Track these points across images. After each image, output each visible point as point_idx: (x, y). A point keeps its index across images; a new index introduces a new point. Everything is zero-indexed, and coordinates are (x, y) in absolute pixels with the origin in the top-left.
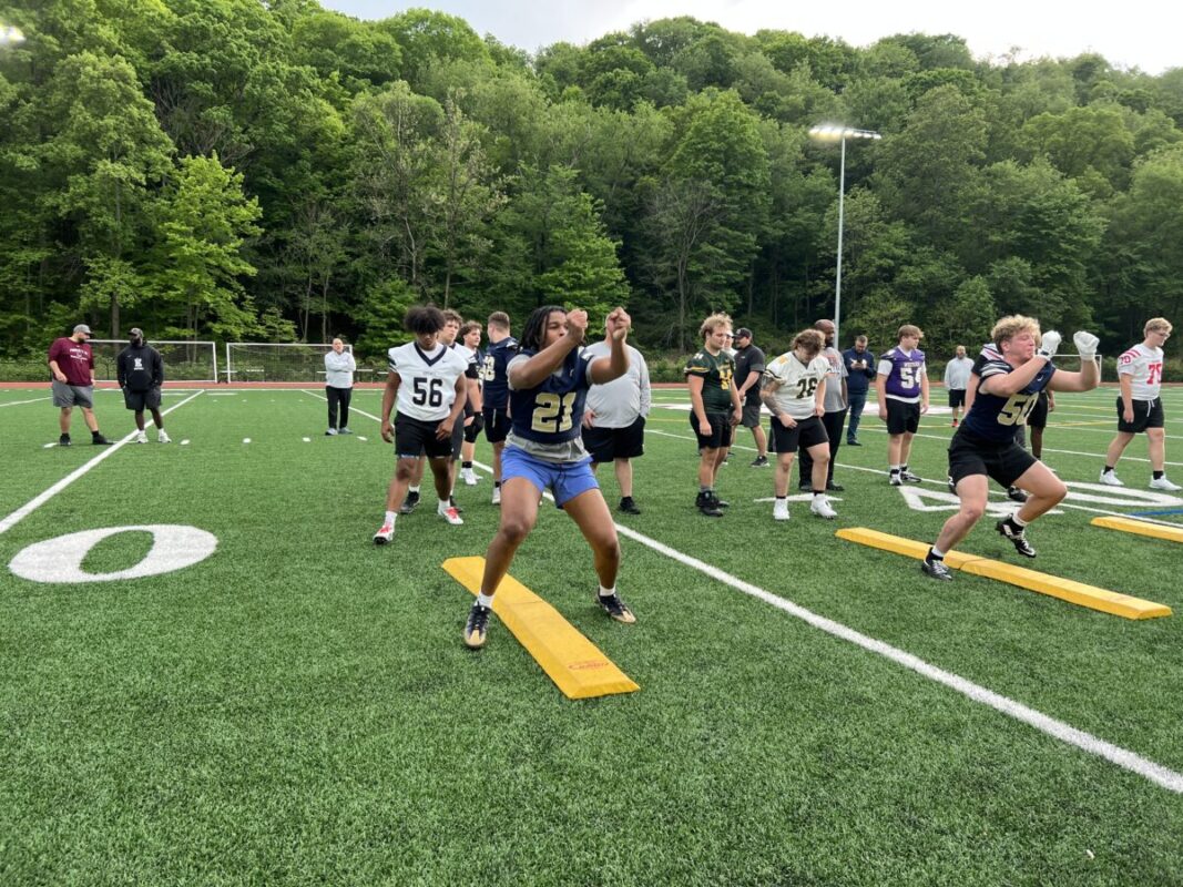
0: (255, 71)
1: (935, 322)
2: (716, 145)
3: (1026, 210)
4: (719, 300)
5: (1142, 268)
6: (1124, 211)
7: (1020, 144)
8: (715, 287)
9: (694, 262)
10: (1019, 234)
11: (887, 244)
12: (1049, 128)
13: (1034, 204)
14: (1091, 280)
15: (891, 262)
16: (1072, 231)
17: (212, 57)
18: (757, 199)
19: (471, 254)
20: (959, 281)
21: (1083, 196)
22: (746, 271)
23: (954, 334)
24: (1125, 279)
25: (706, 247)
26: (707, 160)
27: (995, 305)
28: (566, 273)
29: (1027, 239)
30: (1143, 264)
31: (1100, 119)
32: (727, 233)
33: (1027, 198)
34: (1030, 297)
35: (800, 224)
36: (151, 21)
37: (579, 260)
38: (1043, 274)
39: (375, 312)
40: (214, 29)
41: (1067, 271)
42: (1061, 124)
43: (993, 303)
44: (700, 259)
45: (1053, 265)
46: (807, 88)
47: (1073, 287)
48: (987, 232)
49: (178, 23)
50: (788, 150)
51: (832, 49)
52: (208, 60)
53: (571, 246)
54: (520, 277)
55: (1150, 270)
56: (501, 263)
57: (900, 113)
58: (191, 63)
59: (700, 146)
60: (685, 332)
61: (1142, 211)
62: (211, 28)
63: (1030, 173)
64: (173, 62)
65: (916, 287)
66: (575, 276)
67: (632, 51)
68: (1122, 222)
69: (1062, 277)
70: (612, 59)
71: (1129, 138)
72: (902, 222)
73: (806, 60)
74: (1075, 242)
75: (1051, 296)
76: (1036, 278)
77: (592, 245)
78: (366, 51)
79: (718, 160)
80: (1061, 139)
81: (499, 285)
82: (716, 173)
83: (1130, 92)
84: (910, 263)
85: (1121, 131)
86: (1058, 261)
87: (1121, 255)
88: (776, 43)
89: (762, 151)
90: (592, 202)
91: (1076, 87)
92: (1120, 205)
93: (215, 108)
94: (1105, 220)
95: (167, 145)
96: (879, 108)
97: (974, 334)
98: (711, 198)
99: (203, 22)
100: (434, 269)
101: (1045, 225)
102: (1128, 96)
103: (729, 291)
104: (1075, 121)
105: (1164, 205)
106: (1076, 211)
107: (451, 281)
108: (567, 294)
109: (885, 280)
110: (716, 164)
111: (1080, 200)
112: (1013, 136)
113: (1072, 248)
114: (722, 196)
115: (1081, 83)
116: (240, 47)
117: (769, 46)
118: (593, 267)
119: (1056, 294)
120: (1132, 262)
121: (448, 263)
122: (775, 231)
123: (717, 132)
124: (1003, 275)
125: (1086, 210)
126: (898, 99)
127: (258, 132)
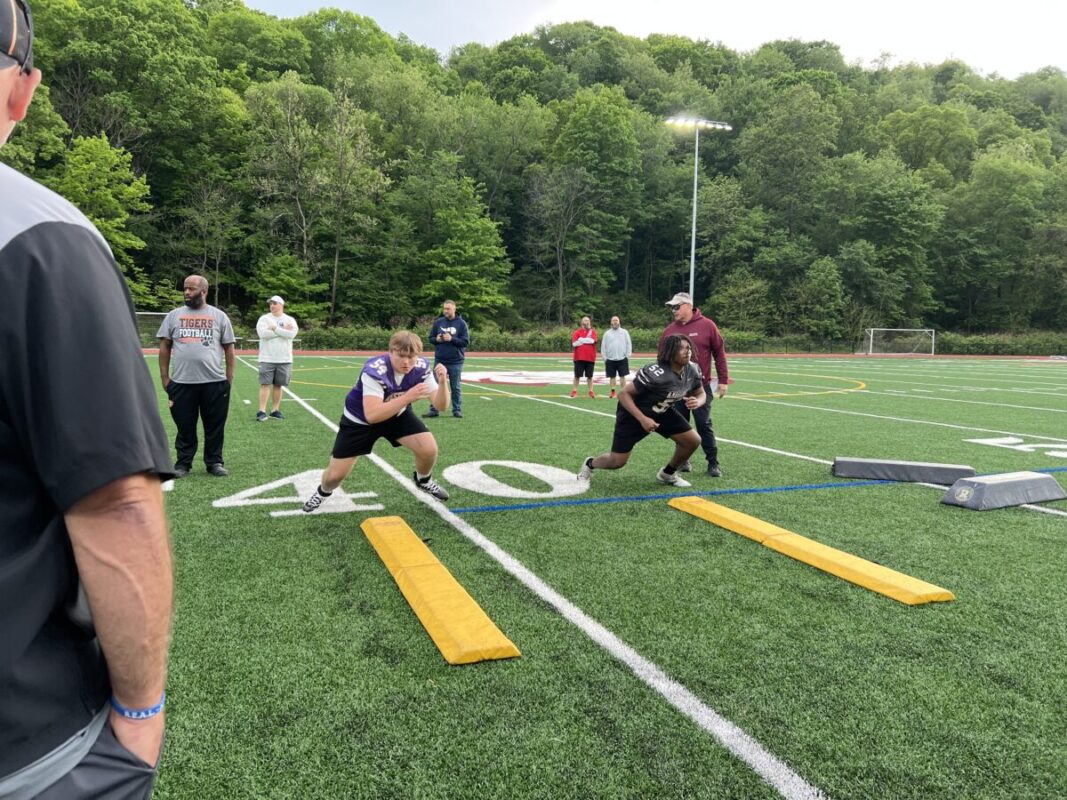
0: (153, 59)
1: (789, 299)
2: (590, 135)
3: (872, 197)
4: (594, 277)
5: (978, 251)
6: (963, 199)
7: (872, 138)
8: (591, 265)
9: (571, 242)
10: (866, 219)
11: (746, 227)
12: (901, 124)
13: (879, 192)
14: (932, 262)
15: (750, 244)
16: (913, 217)
17: (114, 47)
18: (629, 185)
19: (358, 231)
20: (811, 261)
21: (924, 186)
22: (620, 250)
23: (806, 309)
24: (963, 261)
25: (582, 229)
26: (582, 148)
27: (843, 283)
28: (448, 250)
29: (874, 224)
30: (978, 248)
31: (947, 116)
32: (601, 216)
33: (873, 186)
34: (876, 277)
35: (669, 208)
36: (58, 13)
37: (461, 238)
38: (887, 256)
39: (265, 284)
40: (117, 21)
41: (908, 253)
42: (912, 121)
43: (841, 281)
44: (577, 239)
45: (896, 248)
46: (687, 87)
47: (915, 268)
48: (839, 217)
49: (83, 15)
50: (660, 140)
51: (713, 52)
52: (108, 49)
53: (454, 225)
54: (404, 253)
55: (985, 253)
56: (387, 240)
57: (766, 109)
58: (91, 52)
59: (576, 136)
60: (564, 306)
61: (979, 199)
62: (114, 20)
63: (876, 165)
64: (74, 51)
65: (772, 266)
66: (456, 253)
67: (533, 52)
68: (962, 209)
69: (904, 258)
70: (514, 58)
71: (973, 134)
72: (761, 207)
73: (688, 61)
74: (916, 227)
75: (894, 275)
76: (881, 259)
77: (472, 225)
78: (276, 45)
79: (594, 149)
80: (911, 134)
81: (385, 260)
82: (592, 160)
83: (980, 93)
84: (767, 245)
85: (966, 128)
86: (900, 244)
87: (959, 239)
88: (663, 46)
89: (635, 141)
90: (475, 185)
91: (934, 89)
92: (959, 194)
93: (113, 93)
94: (944, 207)
95: (60, 126)
96: (746, 104)
97: (822, 310)
98: (585, 183)
99: (107, 15)
100: (324, 245)
101: (889, 211)
102: (979, 97)
103: (604, 269)
104: (924, 118)
105: (997, 193)
106: (917, 199)
107: (339, 257)
108: (449, 269)
109: (745, 259)
110: (592, 152)
111: (921, 189)
112: (867, 131)
113: (913, 232)
114: (595, 181)
115: (940, 85)
116: (140, 38)
117: (656, 48)
118: (473, 245)
119: (898, 275)
120: (970, 245)
121: (337, 239)
122: (647, 215)
123: (593, 123)
124: (850, 256)
125: (926, 198)
126: (765, 97)
127: (155, 116)
